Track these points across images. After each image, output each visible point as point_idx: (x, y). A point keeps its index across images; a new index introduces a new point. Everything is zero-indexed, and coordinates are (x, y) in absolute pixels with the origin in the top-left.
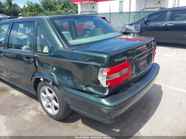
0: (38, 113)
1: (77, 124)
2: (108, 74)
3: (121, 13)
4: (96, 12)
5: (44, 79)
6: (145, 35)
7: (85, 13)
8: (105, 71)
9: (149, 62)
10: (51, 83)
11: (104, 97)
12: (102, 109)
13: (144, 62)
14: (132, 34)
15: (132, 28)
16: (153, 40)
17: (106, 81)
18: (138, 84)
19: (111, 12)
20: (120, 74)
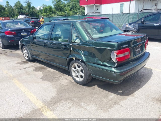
0: (69, 81)
1: (94, 87)
2: (117, 54)
3: (122, 14)
4: (100, 13)
5: (75, 59)
6: (141, 33)
7: (91, 14)
8: (115, 53)
9: (142, 50)
10: (81, 61)
11: (115, 68)
12: (113, 74)
13: (139, 49)
14: (131, 32)
15: (131, 27)
16: (146, 36)
17: (116, 58)
18: (134, 62)
19: (113, 13)
20: (124, 55)
